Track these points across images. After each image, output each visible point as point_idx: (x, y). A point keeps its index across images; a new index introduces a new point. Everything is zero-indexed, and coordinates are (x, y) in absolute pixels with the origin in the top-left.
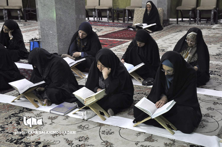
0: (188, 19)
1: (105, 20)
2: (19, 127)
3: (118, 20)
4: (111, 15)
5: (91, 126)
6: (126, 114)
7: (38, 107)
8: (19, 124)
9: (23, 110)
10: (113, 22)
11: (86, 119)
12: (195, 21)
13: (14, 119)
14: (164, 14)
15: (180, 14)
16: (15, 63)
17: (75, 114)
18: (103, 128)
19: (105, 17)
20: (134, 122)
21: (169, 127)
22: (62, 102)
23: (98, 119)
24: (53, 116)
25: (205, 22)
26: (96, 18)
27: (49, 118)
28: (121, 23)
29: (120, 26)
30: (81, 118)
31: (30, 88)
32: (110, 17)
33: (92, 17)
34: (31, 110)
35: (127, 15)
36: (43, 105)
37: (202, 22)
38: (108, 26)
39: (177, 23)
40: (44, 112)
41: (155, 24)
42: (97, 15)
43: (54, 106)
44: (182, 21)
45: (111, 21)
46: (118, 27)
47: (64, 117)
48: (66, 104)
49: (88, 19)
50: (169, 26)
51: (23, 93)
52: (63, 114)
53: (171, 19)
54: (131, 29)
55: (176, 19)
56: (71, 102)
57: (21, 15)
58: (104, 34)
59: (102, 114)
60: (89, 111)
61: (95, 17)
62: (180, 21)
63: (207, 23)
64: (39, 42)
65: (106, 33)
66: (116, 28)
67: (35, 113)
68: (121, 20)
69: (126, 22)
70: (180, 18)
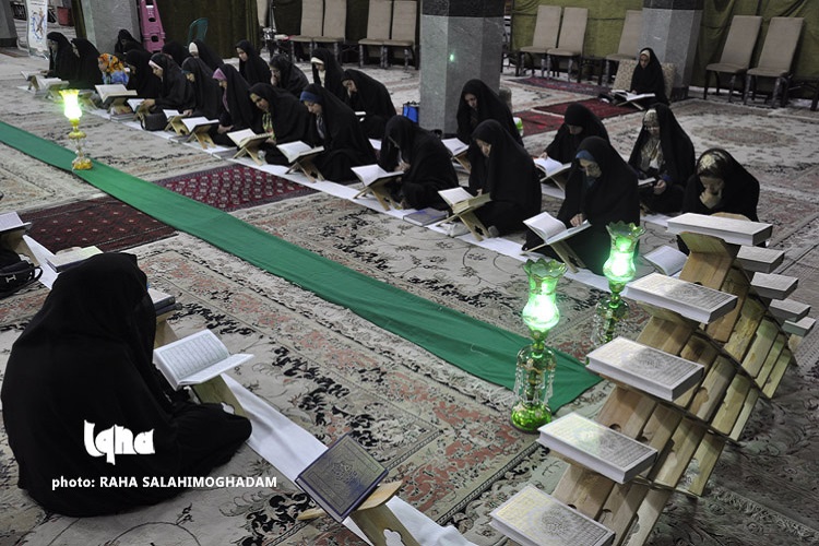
0: (727, 91)
1: (564, 76)
2: (355, 232)
3: (590, 79)
4: (576, 68)
5: (457, 245)
6: (519, 237)
7: (389, 210)
8: (355, 228)
9: (365, 211)
10: (579, 82)
11: (452, 234)
12: (742, 97)
13: (350, 221)
14: (676, 77)
15: (713, 79)
16: (371, 140)
17: (439, 226)
18: (473, 251)
19: (565, 71)
20: (523, 249)
21: (572, 261)
22: (426, 207)
23: (471, 239)
24: (406, 225)
25: (763, 101)
26: (546, 73)
27: (399, 227)
28: (593, 86)
29: (587, 93)
30: (446, 233)
31: (379, 179)
32: (573, 73)
33: (539, 68)
34: (377, 212)
35: (607, 71)
36: (397, 208)
37: (756, 100)
38: (564, 90)
39: (705, 98)
40: (394, 218)
41: (653, 95)
42: (548, 66)
43: (412, 211)
44: (717, 94)
45: (575, 81)
46: (582, 92)
47: (421, 229)
48: (431, 211)
49: (533, 72)
50: (683, 102)
51: (370, 186)
52: (421, 224)
53: (691, 88)
54: (605, 100)
55: (703, 89)
56: (440, 210)
57: (411, 57)
58: (548, 104)
59: (479, 231)
60: (459, 225)
61: (546, 69)
62: (714, 94)
63: (765, 103)
64: (417, 109)
65: (553, 103)
66: (577, 95)
67: (382, 217)
68: (595, 80)
69: (604, 85)
70: (713, 87)
